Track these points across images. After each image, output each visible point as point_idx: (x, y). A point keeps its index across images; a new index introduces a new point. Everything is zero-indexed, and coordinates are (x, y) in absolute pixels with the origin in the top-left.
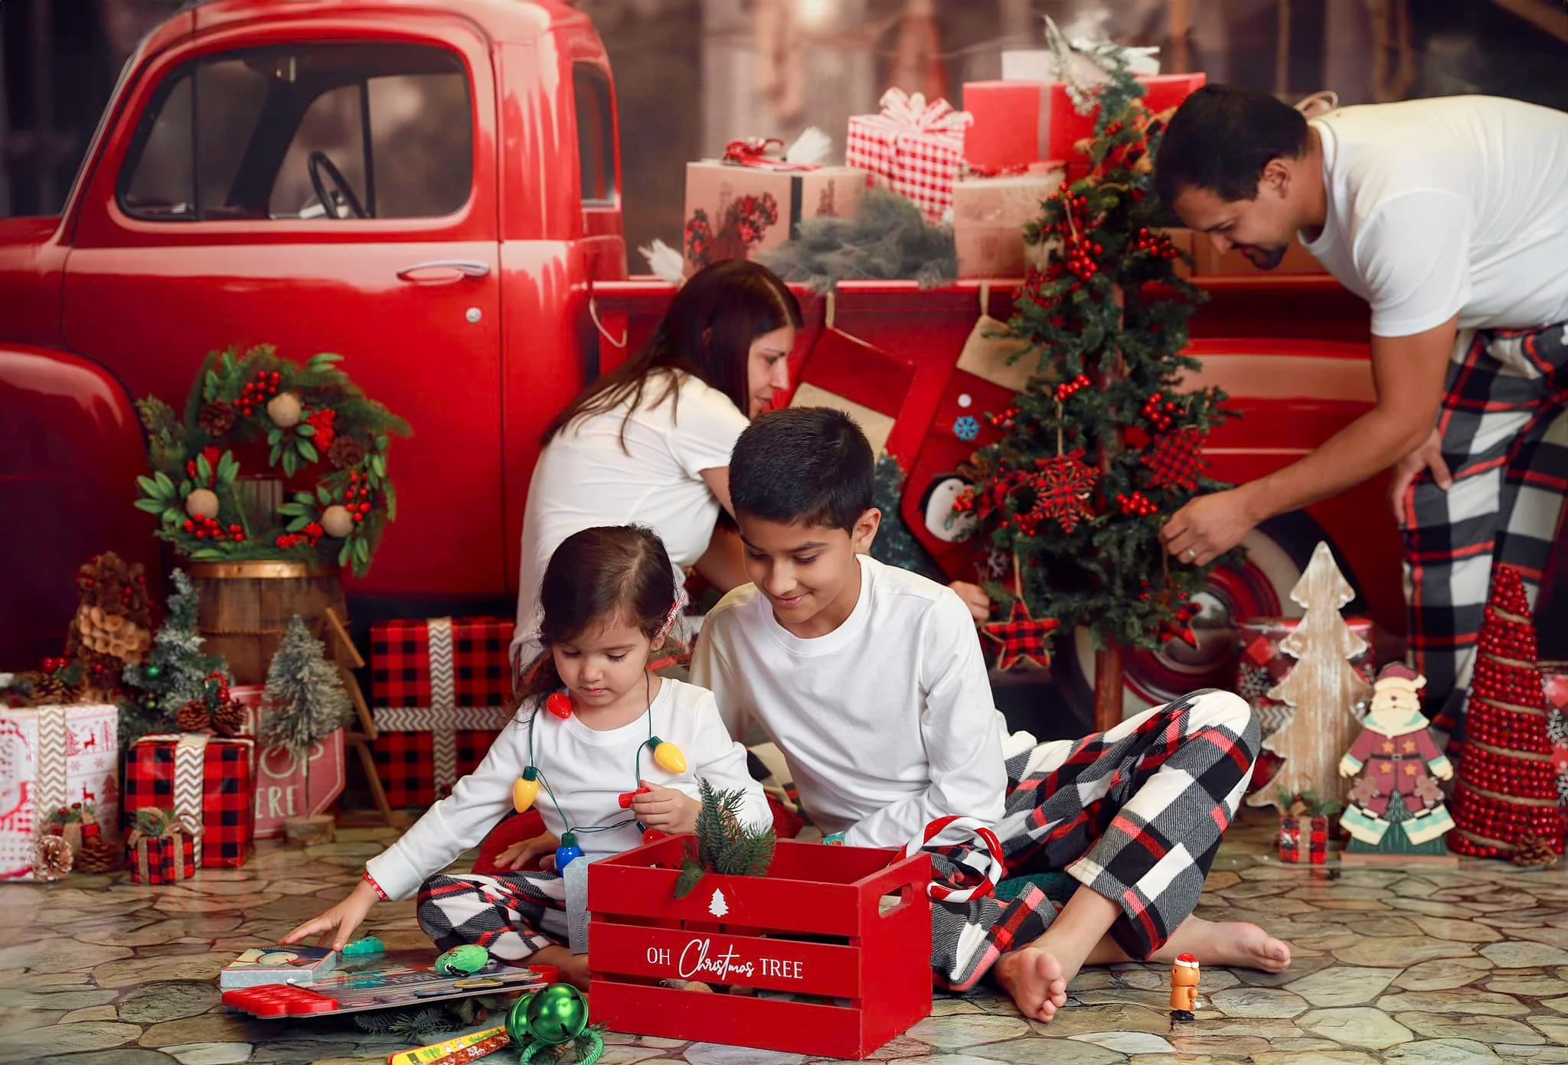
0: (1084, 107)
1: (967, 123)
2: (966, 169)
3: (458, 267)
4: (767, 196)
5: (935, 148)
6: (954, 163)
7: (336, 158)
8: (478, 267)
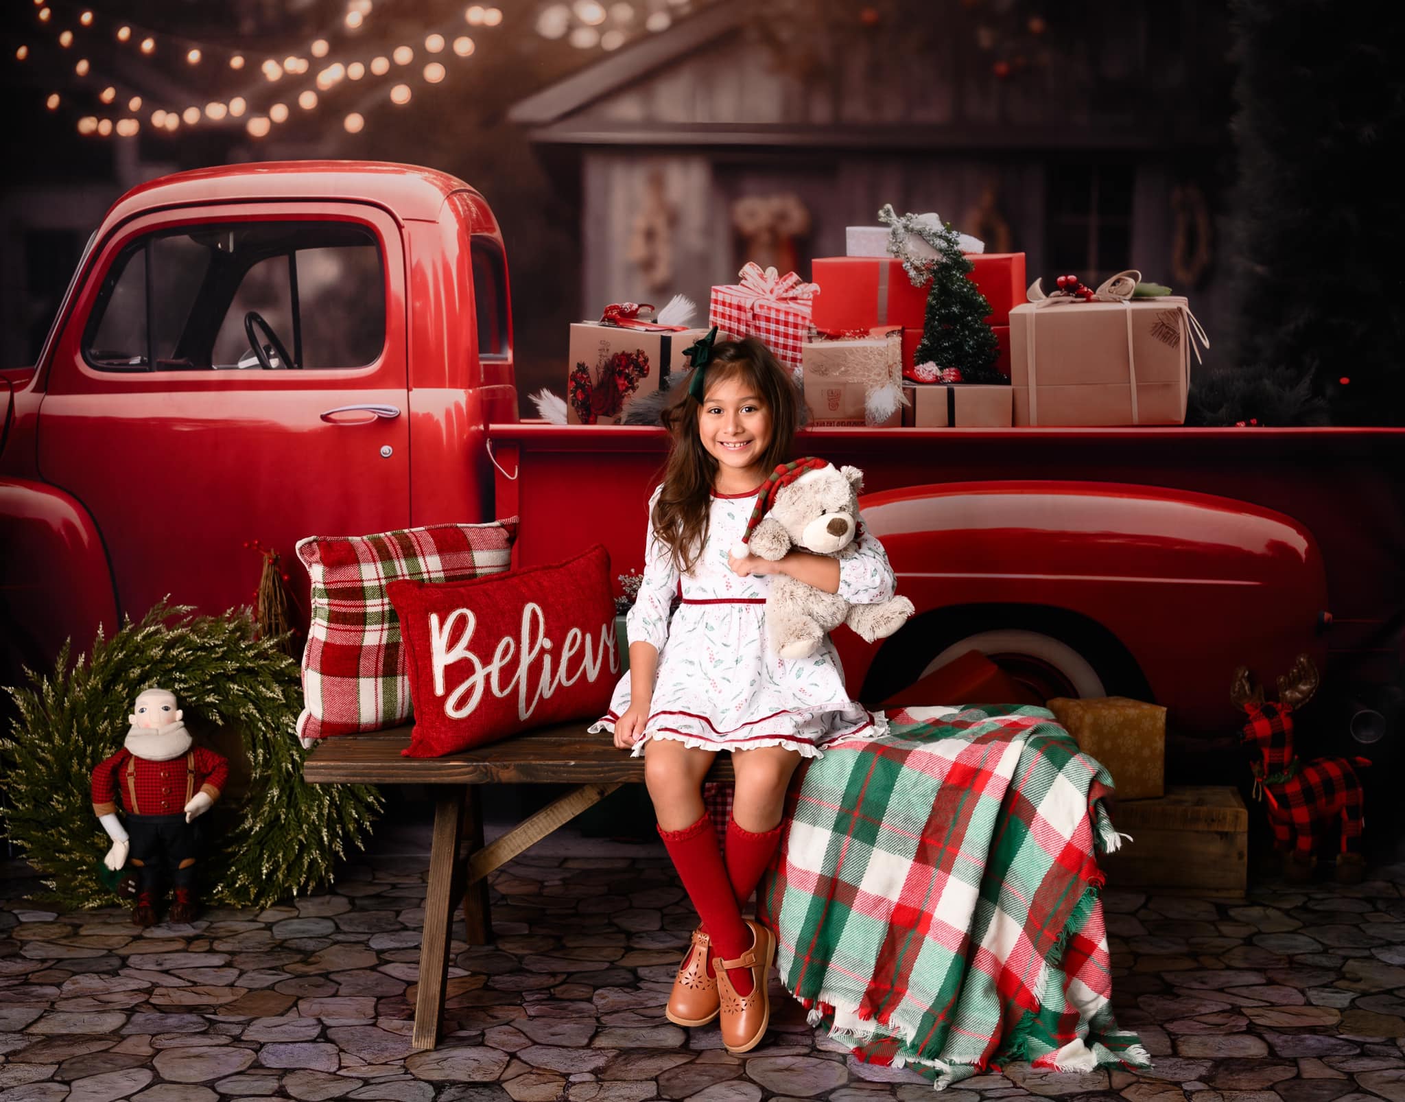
1: (815, 292)
2: (814, 331)
3: (373, 410)
4: (640, 353)
5: (787, 313)
6: (803, 327)
7: (268, 317)
8: (391, 411)
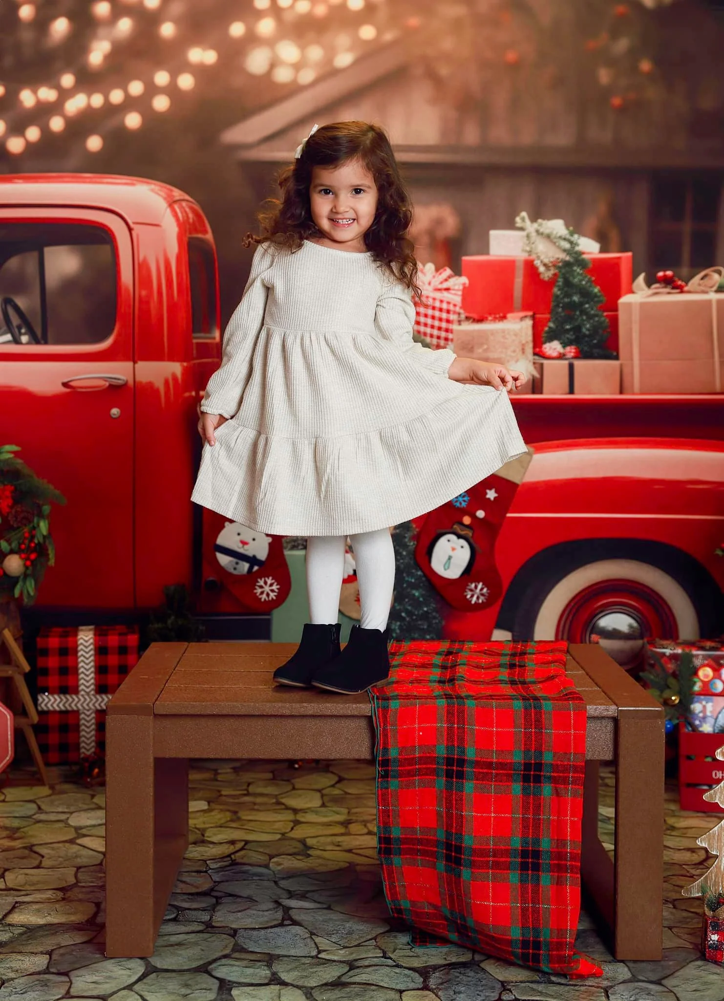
0: (546, 274)
